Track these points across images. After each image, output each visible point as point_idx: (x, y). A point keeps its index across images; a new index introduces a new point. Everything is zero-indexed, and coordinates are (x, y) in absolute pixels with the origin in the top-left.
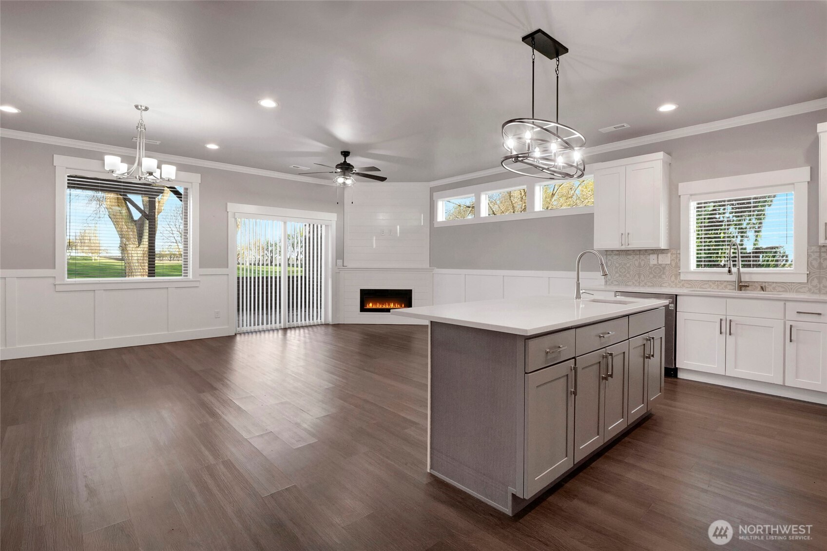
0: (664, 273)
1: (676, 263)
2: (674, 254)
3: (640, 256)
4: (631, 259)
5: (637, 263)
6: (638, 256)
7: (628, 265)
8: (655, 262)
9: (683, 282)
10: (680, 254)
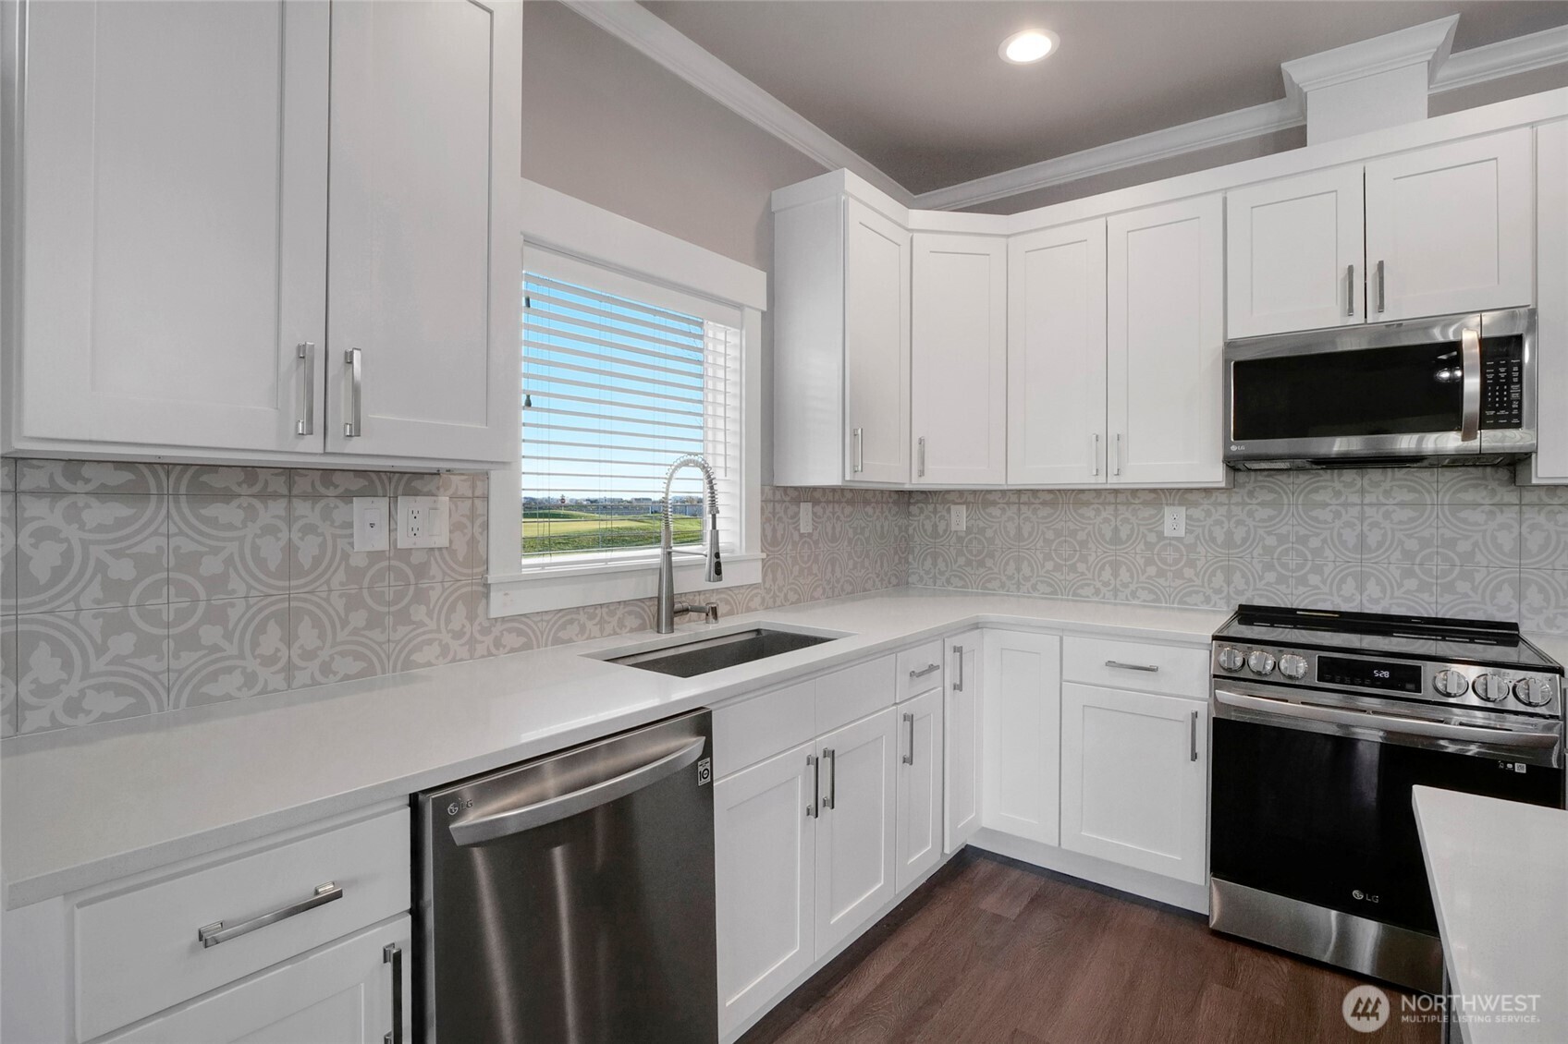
0: (420, 597)
1: (472, 542)
2: (463, 497)
3: (289, 508)
4: (230, 527)
5: (272, 551)
6: (278, 507)
7: (211, 566)
8: (381, 543)
9: (496, 631)
10: (486, 498)
